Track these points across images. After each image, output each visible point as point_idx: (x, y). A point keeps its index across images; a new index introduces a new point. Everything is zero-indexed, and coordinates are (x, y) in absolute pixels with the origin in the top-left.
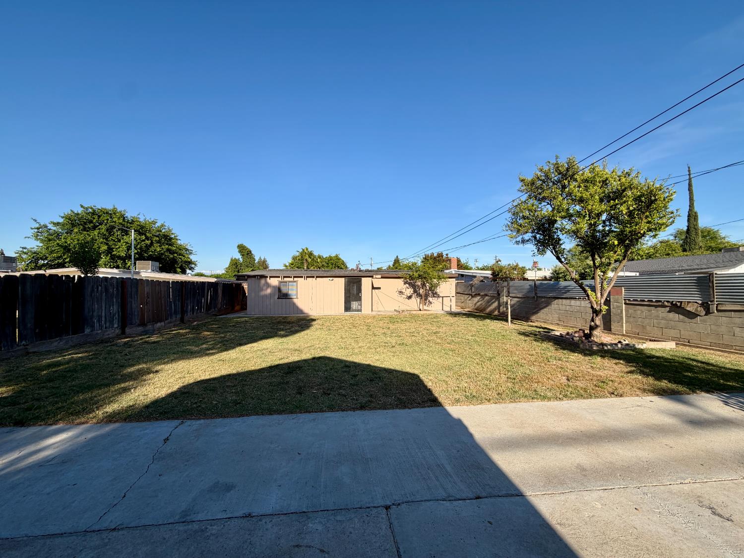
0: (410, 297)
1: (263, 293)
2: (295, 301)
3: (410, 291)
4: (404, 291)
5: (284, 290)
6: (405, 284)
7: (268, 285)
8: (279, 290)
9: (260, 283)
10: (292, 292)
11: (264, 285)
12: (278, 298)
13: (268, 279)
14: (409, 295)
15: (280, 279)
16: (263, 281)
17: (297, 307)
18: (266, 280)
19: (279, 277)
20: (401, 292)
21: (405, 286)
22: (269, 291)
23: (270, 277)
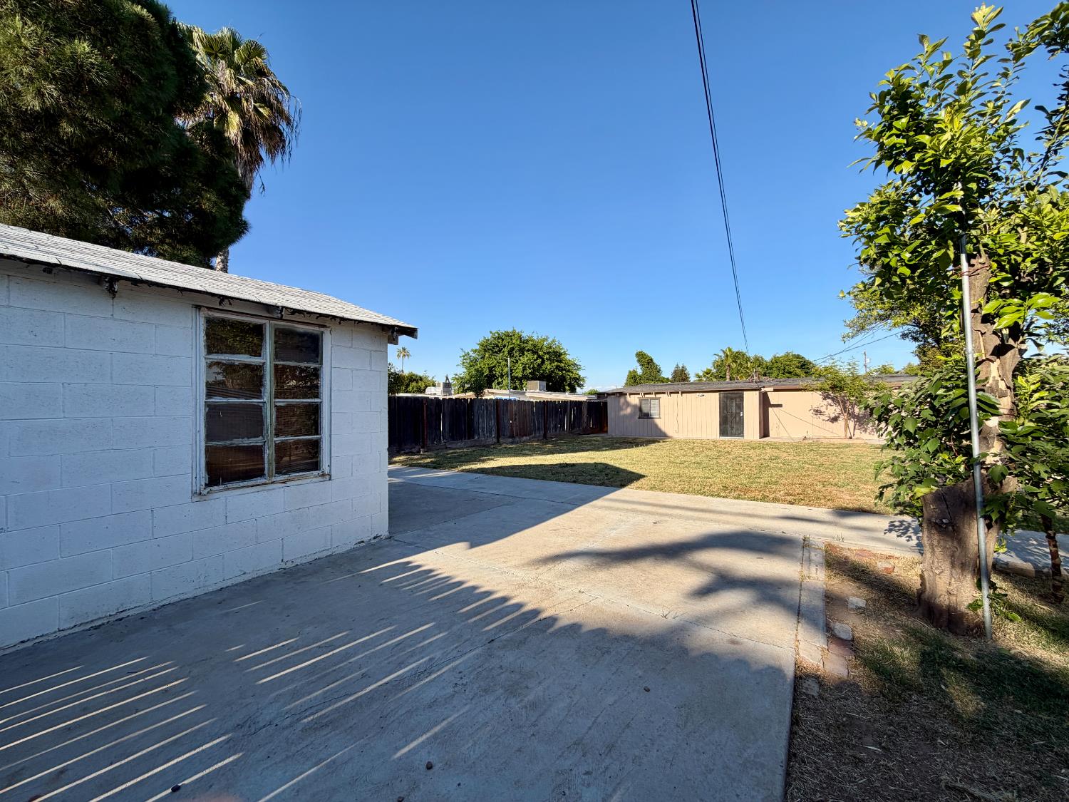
0: (835, 419)
1: (622, 413)
2: (658, 422)
3: (834, 410)
4: (823, 409)
5: (645, 410)
6: (825, 399)
7: (628, 404)
8: (640, 409)
9: (619, 402)
10: (654, 412)
11: (624, 404)
12: (639, 418)
13: (628, 396)
14: (832, 416)
15: (640, 396)
16: (622, 400)
17: (660, 430)
18: (625, 398)
19: (639, 394)
20: (817, 411)
21: (825, 402)
22: (629, 410)
23: (630, 394)
